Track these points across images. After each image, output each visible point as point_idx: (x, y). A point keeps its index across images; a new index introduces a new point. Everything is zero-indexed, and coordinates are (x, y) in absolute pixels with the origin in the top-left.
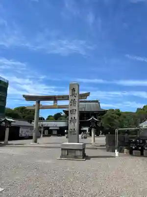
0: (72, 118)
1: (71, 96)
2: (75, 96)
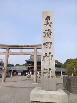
1: (45, 26)
2: (50, 26)
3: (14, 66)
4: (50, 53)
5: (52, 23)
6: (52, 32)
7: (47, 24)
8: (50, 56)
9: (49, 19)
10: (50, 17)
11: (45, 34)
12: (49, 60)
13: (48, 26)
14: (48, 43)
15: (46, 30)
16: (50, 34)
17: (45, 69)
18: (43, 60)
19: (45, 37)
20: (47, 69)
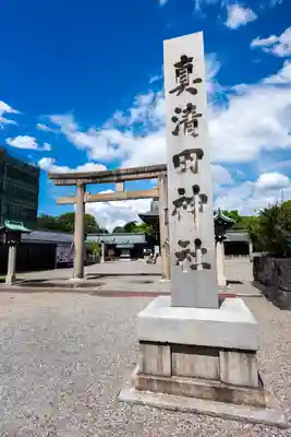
1: (176, 93)
2: (194, 92)
3: (106, 232)
4: (196, 189)
5: (199, 81)
6: (201, 115)
7: (181, 89)
8: (197, 199)
9: (190, 70)
10: (191, 59)
11: (175, 125)
12: (193, 212)
13: (186, 93)
14: (187, 154)
15: (178, 111)
16: (196, 124)
17: (180, 243)
18: (173, 214)
19: (176, 133)
20: (188, 243)
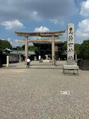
0: (70, 49)
2: (72, 34)
4: (72, 49)
5: (73, 32)
7: (70, 33)
9: (72, 30)
10: (72, 28)
11: (69, 39)
12: (71, 52)
13: (71, 34)
14: (71, 44)
15: (70, 37)
16: (72, 39)
19: (69, 40)
20: (70, 57)
